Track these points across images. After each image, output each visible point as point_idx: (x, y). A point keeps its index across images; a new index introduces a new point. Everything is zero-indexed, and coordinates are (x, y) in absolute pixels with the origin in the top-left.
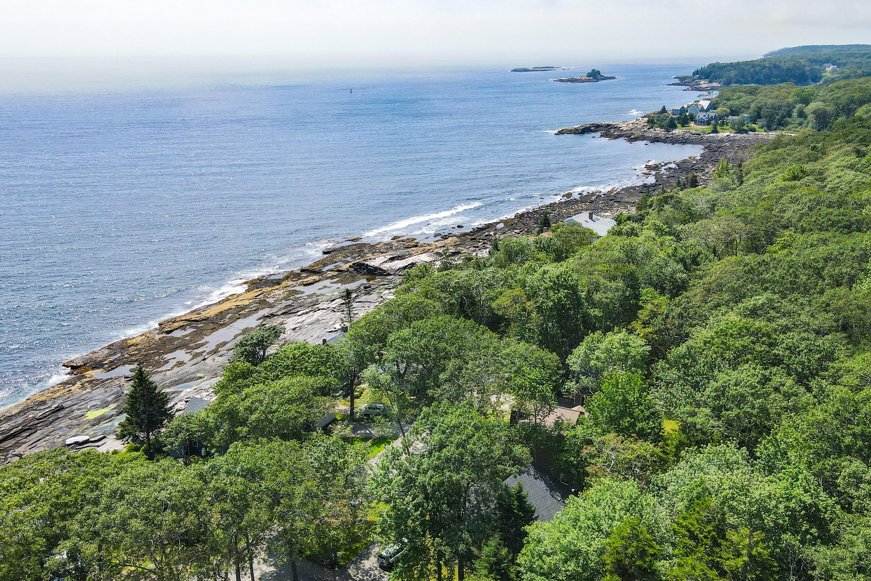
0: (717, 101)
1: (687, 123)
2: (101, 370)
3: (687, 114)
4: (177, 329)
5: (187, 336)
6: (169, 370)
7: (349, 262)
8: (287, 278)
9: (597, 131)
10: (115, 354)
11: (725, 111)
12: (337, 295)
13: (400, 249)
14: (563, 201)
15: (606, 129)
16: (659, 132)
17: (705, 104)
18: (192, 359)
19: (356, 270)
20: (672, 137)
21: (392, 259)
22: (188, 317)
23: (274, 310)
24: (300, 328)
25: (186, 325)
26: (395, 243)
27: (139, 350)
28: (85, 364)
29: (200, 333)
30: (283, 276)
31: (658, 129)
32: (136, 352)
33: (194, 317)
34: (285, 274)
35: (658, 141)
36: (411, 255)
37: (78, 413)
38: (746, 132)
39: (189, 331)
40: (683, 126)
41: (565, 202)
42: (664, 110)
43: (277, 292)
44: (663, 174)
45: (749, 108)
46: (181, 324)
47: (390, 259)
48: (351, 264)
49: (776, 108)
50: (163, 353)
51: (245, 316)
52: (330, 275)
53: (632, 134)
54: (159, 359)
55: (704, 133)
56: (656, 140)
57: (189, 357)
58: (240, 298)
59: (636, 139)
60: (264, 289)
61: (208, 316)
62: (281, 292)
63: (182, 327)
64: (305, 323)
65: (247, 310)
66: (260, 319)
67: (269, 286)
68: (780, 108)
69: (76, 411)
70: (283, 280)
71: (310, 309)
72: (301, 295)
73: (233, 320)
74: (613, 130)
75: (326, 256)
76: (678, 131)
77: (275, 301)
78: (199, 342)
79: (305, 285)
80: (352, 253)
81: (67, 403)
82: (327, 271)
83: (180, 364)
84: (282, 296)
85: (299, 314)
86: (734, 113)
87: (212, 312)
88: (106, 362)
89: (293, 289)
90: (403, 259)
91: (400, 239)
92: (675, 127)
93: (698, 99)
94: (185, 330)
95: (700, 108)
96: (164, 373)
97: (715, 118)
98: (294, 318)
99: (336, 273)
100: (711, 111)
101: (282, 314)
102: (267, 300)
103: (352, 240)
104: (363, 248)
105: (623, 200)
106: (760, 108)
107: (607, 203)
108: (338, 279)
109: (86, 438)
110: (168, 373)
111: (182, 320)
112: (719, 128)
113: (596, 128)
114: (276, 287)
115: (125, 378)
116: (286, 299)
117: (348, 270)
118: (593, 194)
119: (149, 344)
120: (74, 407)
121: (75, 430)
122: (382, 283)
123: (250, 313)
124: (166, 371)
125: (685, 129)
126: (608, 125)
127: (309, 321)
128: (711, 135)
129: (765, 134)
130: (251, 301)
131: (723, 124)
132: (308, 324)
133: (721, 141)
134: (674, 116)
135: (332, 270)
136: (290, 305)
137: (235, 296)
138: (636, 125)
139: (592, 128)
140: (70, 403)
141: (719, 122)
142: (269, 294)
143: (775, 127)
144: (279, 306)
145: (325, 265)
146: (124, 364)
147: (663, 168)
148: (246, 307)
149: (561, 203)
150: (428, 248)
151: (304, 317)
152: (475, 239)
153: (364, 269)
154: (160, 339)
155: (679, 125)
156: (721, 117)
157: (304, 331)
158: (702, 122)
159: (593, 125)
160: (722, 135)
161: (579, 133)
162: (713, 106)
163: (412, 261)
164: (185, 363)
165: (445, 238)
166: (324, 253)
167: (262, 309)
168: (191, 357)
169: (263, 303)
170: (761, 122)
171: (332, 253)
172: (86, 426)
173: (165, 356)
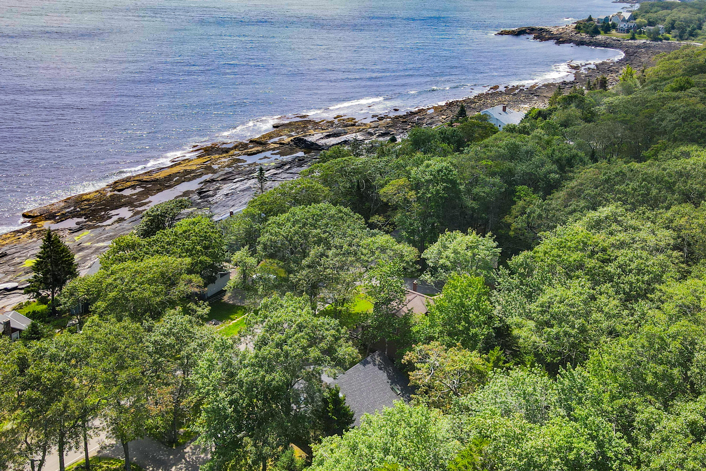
0: (637, 13)
1: (609, 31)
2: (52, 221)
3: (610, 23)
4: (128, 188)
5: (134, 195)
6: (109, 225)
7: (292, 136)
8: (235, 147)
9: (531, 33)
10: (69, 207)
11: (644, 22)
12: (273, 166)
13: (339, 127)
14: (490, 92)
15: (539, 32)
16: (584, 36)
17: (627, 15)
18: (132, 216)
19: (295, 144)
20: (595, 42)
21: (328, 136)
22: (140, 178)
23: (215, 176)
24: (232, 194)
25: (137, 185)
26: (336, 121)
27: (90, 205)
28: (41, 215)
29: (147, 193)
30: (234, 145)
31: (584, 34)
32: (87, 207)
33: (145, 178)
34: (236, 143)
35: (583, 44)
36: (346, 133)
37: (18, 260)
38: (661, 40)
39: (139, 190)
40: (606, 33)
41: (491, 94)
42: (590, 19)
43: (223, 160)
44: (582, 73)
45: (664, 20)
46: (133, 183)
47: (326, 136)
48: (292, 138)
49: (688, 22)
50: (109, 210)
51: (190, 180)
52: (272, 147)
53: (561, 37)
54: (104, 214)
55: (624, 39)
56: (581, 43)
57: (131, 214)
58: (191, 163)
59: (563, 42)
60: (212, 157)
61: (158, 177)
62: (226, 160)
63: (133, 187)
64: (238, 190)
65: (192, 175)
66: (201, 183)
67: (219, 154)
68: (691, 22)
69: (16, 259)
70: (232, 149)
71: (246, 177)
72: (242, 164)
73: (179, 182)
74: (545, 33)
75: (275, 129)
76: (601, 37)
77: (219, 168)
78: (143, 201)
79: (249, 155)
80: (297, 129)
81: (12, 250)
82: (272, 143)
83: (121, 220)
84: (227, 163)
85: (234, 181)
86: (651, 24)
87: (162, 175)
88: (59, 214)
89: (237, 157)
90: (338, 136)
91: (341, 118)
92: (598, 33)
93: (621, 11)
94: (135, 189)
95: (622, 18)
96: (103, 228)
97: (635, 28)
98: (230, 184)
99: (278, 145)
100: (632, 21)
101: (221, 180)
102: (213, 166)
103: (301, 117)
104: (308, 125)
105: (542, 95)
106: (674, 21)
107: (528, 96)
108: (278, 151)
109: (15, 285)
110: (108, 228)
111: (134, 180)
112: (636, 36)
113: (532, 30)
114: (224, 155)
115: (70, 230)
116: (229, 166)
117: (289, 144)
118: (517, 87)
119: (100, 200)
120: (16, 255)
121: (9, 277)
122: (315, 157)
123: (194, 178)
124: (106, 226)
125: (607, 36)
126: (542, 29)
127: (242, 187)
128: (630, 41)
129: (677, 42)
130: (198, 166)
131: (640, 33)
132: (240, 191)
133: (639, 47)
134: (598, 24)
135: (275, 143)
136: (230, 173)
137: (187, 161)
138: (565, 30)
139: (528, 31)
140: (13, 250)
141: (638, 31)
142: (216, 161)
143: (686, 37)
144: (221, 173)
145: (271, 138)
146: (73, 217)
147: (583, 68)
148: (192, 171)
149: (487, 94)
150: (363, 127)
151: (238, 184)
152: (405, 122)
153: (302, 143)
154: (111, 196)
155: (602, 32)
156: (639, 26)
157: (235, 197)
158: (622, 30)
159: (529, 28)
160: (640, 41)
161: (515, 35)
162: (634, 17)
163: (345, 139)
164: (126, 220)
165: (381, 119)
166: (274, 127)
167: (206, 174)
168: (132, 214)
169: (209, 169)
170: (674, 32)
171: (280, 128)
172: (20, 273)
173: (111, 212)
